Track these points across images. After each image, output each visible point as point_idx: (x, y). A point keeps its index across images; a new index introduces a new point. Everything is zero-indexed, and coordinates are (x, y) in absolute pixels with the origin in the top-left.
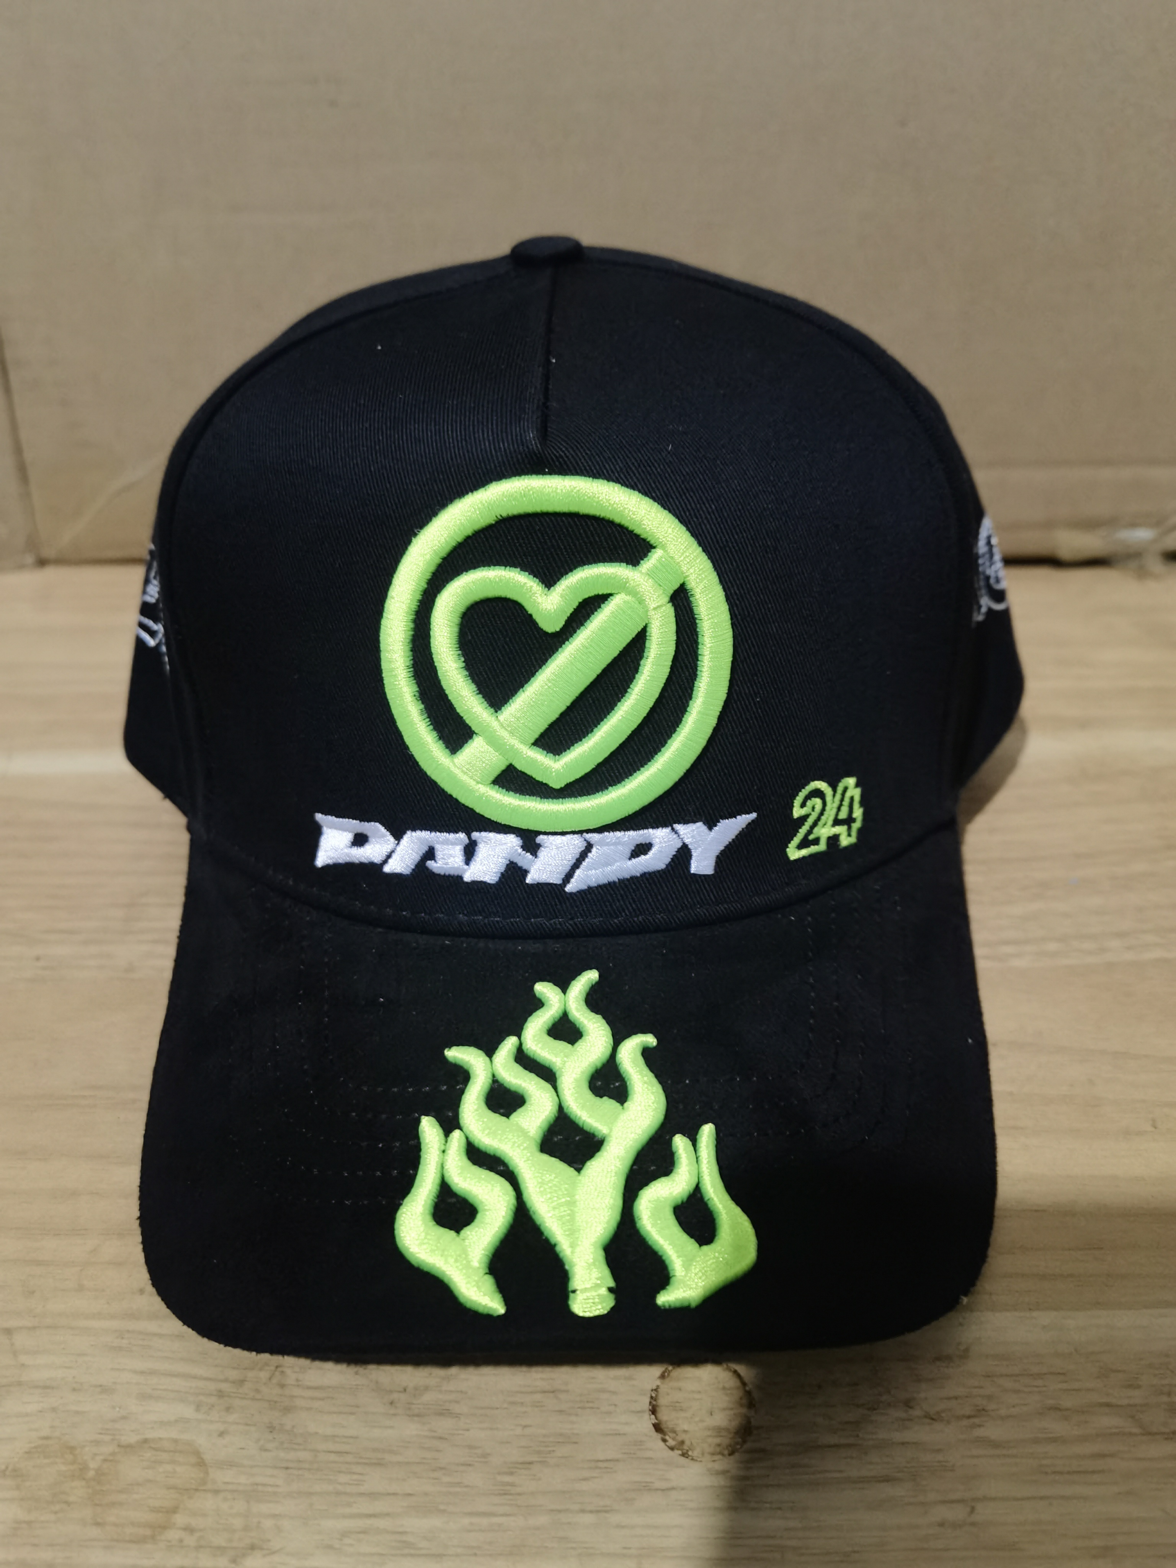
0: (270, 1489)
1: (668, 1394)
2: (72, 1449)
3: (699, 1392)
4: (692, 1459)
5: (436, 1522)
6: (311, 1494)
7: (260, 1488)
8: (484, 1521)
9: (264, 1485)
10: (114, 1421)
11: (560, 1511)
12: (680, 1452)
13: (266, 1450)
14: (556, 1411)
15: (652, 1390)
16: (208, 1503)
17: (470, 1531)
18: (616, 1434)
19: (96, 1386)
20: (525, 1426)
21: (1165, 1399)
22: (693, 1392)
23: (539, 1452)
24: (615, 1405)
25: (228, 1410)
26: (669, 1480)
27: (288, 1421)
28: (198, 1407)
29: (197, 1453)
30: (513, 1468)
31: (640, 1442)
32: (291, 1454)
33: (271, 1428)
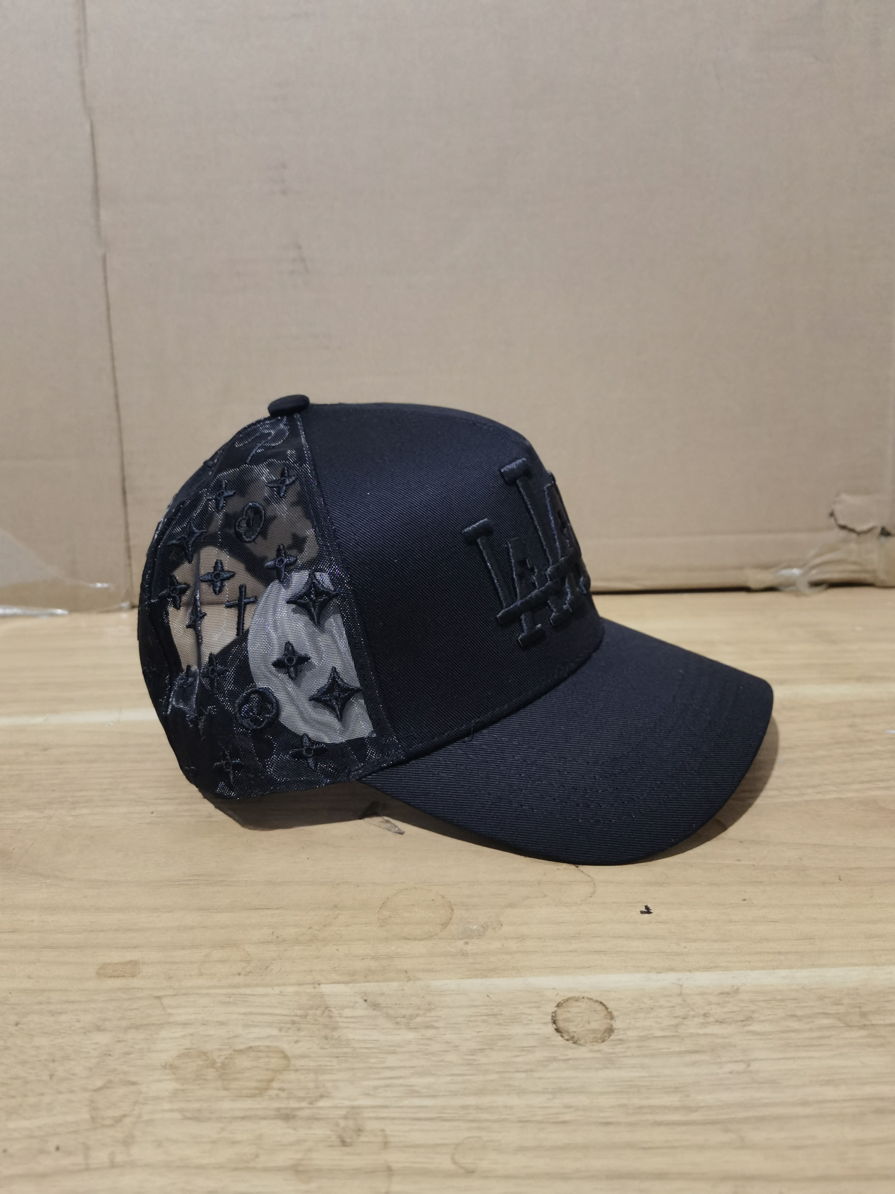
0: (328, 1068)
1: (561, 1014)
2: (205, 1054)
3: (581, 1013)
4: (580, 1045)
5: (432, 1080)
6: (354, 1069)
7: (323, 1067)
8: (460, 1079)
9: (325, 1066)
10: (229, 1038)
11: (504, 1072)
12: (572, 1042)
13: (324, 1049)
14: (496, 1024)
15: (553, 1013)
16: (293, 1076)
17: (451, 1083)
18: (534, 1034)
19: (216, 1022)
20: (479, 1032)
21: (858, 1010)
22: (577, 1013)
23: (488, 1044)
24: (531, 1020)
25: (299, 1030)
26: (567, 1055)
27: (336, 1034)
28: (281, 1029)
29: (282, 1052)
30: (473, 1052)
31: (548, 1038)
32: (340, 1050)
33: (326, 1038)
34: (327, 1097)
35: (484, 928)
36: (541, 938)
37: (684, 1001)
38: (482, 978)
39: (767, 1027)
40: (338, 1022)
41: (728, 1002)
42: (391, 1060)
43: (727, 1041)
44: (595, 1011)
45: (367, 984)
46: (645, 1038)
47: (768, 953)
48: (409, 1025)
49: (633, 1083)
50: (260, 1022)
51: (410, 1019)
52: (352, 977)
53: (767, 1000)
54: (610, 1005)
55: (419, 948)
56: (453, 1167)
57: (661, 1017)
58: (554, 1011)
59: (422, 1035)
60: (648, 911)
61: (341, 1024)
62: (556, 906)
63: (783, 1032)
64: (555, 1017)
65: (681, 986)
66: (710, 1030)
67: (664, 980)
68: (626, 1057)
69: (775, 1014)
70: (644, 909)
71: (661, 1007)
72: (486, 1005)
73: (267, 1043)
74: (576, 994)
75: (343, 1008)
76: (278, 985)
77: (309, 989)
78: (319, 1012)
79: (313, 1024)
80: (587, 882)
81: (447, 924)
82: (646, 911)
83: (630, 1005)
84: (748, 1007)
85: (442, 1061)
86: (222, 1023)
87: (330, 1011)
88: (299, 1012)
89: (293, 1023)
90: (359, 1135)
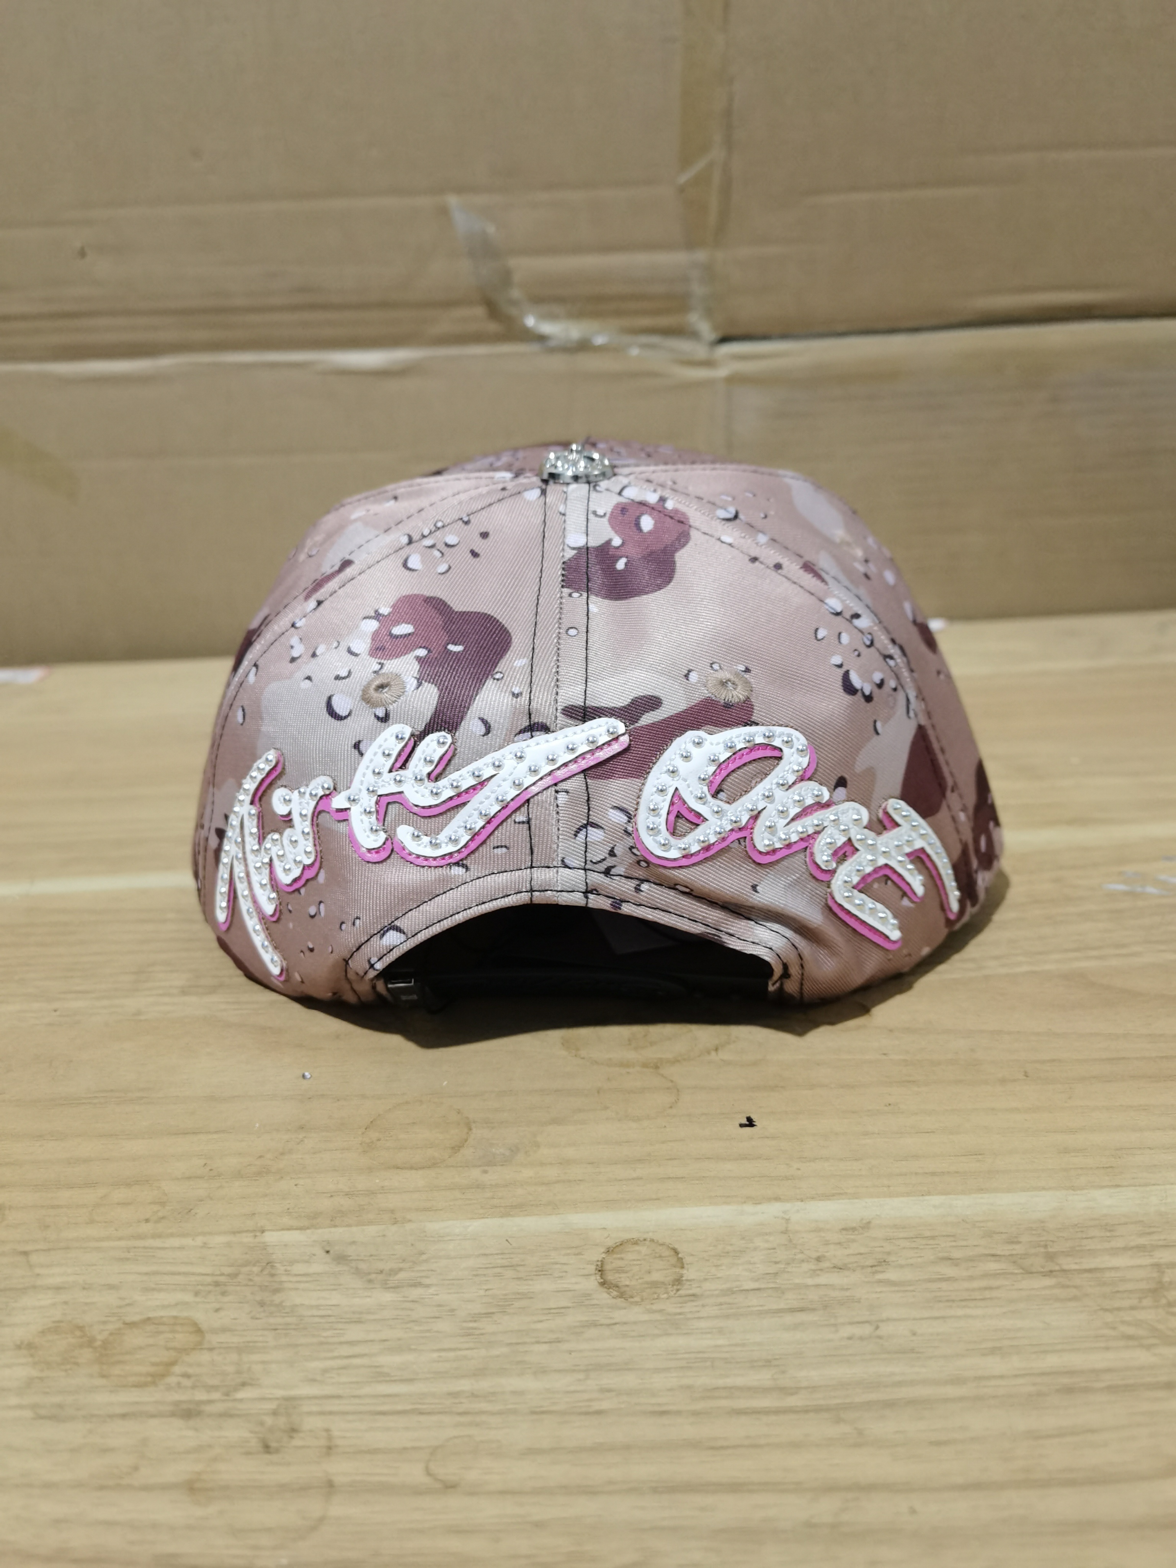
0: (259, 1344)
1: (612, 1263)
2: (81, 1328)
3: (638, 1260)
4: (634, 1303)
5: (410, 1357)
6: (297, 1345)
7: (251, 1344)
8: (451, 1354)
9: (255, 1342)
10: (120, 1307)
11: (518, 1344)
12: (623, 1299)
13: (257, 1319)
14: (513, 1278)
15: (598, 1261)
16: (205, 1357)
17: (439, 1362)
18: (568, 1291)
19: (104, 1285)
20: (486, 1290)
21: (1042, 1250)
22: (634, 1260)
23: (499, 1306)
24: (566, 1272)
25: (224, 1294)
26: (611, 1318)
27: (277, 1298)
28: (197, 1294)
29: (195, 1324)
30: (475, 1317)
31: (588, 1296)
32: (279, 1320)
33: (262, 1304)
34: (251, 1385)
35: (512, 1151)
36: (592, 1163)
37: (790, 1241)
38: (502, 1217)
39: (907, 1275)
40: (282, 1282)
41: (854, 1241)
42: (354, 1333)
43: (848, 1293)
44: (660, 1257)
45: (333, 1230)
46: (730, 1292)
47: (916, 1174)
48: (386, 1284)
49: (706, 1355)
50: (168, 1284)
51: (390, 1275)
52: (312, 1220)
53: (908, 1238)
54: (682, 1248)
55: (418, 1179)
56: (426, 1480)
57: (754, 1263)
58: (600, 1259)
59: (404, 1297)
60: (750, 1123)
61: (287, 1285)
62: (619, 1120)
63: (930, 1281)
64: (602, 1267)
65: (788, 1220)
66: (823, 1279)
67: (763, 1213)
68: (699, 1318)
69: (921, 1257)
70: (745, 1121)
71: (755, 1249)
72: (502, 1254)
73: (174, 1313)
74: (635, 1235)
75: (292, 1262)
76: (204, 1234)
77: (247, 1239)
78: (256, 1269)
79: (247, 1285)
80: (668, 1088)
81: (460, 1147)
82: (747, 1123)
83: (711, 1248)
84: (882, 1247)
85: (428, 1331)
86: (111, 1287)
87: (272, 1267)
88: (228, 1270)
89: (217, 1284)
90: (291, 1437)
